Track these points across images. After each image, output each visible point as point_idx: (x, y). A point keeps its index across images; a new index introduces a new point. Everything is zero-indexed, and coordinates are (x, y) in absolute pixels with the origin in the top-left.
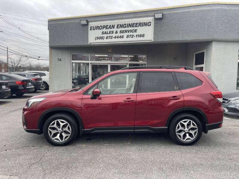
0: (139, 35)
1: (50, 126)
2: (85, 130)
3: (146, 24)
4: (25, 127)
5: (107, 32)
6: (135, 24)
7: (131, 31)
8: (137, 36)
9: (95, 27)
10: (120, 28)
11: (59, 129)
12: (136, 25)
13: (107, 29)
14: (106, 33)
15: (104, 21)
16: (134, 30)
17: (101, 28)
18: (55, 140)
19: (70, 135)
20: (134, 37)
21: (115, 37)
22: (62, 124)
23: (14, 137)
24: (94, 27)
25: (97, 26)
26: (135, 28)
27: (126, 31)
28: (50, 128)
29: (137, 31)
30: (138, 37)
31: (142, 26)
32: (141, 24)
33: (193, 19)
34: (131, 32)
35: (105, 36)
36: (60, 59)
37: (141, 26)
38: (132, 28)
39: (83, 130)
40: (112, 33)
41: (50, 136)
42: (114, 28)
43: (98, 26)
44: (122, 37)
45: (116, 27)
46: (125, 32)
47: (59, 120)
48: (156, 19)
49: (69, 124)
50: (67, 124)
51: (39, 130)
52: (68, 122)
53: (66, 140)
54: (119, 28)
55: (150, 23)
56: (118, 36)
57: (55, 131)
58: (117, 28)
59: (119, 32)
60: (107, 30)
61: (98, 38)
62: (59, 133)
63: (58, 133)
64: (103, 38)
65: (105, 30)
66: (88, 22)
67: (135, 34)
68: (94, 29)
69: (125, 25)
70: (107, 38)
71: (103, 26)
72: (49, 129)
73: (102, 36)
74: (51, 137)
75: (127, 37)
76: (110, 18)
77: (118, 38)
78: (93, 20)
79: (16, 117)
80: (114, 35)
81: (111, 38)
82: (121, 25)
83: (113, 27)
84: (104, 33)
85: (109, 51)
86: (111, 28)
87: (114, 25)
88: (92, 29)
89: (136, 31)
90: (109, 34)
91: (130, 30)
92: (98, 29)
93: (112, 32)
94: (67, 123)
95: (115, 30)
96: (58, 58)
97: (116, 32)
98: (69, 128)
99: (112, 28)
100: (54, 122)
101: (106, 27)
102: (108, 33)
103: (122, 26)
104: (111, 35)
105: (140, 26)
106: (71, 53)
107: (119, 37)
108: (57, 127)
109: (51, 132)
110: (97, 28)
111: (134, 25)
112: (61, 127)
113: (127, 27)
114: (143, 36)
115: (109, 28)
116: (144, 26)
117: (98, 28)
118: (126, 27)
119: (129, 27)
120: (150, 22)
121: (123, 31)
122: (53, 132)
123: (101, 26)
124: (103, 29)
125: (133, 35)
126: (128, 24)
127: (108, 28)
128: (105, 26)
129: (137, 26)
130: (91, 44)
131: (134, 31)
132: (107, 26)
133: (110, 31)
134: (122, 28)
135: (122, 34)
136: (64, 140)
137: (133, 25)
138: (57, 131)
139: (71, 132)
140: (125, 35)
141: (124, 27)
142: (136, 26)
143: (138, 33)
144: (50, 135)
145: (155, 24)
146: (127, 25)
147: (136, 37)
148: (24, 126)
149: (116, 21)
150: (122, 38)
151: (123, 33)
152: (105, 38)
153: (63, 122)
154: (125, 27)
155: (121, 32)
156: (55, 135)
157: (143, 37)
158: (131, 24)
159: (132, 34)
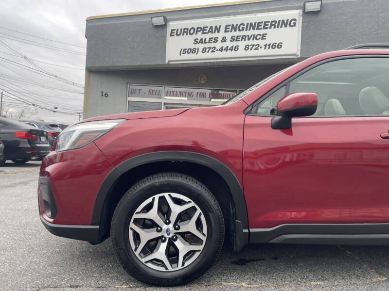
0: (270, 44)
1: (135, 216)
2: (252, 230)
3: (285, 24)
4: (47, 217)
5: (205, 39)
6: (263, 24)
7: (255, 37)
8: (267, 47)
9: (181, 29)
10: (231, 31)
11: (165, 227)
12: (265, 25)
13: (206, 33)
14: (201, 41)
15: (200, 18)
16: (260, 35)
17: (192, 31)
18: (150, 265)
19: (201, 248)
20: (260, 49)
21: (221, 50)
22: (176, 209)
23: (7, 250)
24: (178, 30)
25: (184, 29)
26: (262, 32)
27: (244, 38)
28: (137, 221)
29: (267, 37)
30: (269, 48)
31: (278, 27)
32: (276, 23)
33: (382, 15)
34: (253, 39)
35: (201, 46)
36: (105, 94)
37: (275, 28)
38: (256, 32)
39: (246, 231)
40: (214, 42)
41: (136, 250)
42: (219, 32)
43: (187, 29)
44: (236, 48)
45: (223, 29)
46: (242, 38)
47: (166, 195)
48: (306, 14)
49: (199, 211)
50: (193, 209)
51: (98, 227)
52: (195, 202)
53: (186, 264)
54: (228, 31)
55: (293, 22)
56: (227, 47)
57: (153, 234)
58: (226, 31)
59: (228, 39)
60: (204, 36)
61: (185, 51)
62: (164, 241)
63: (160, 239)
64: (197, 51)
65: (200, 36)
66: (166, 20)
67: (262, 43)
68: (179, 33)
69: (242, 26)
70: (204, 50)
71: (198, 28)
72: (132, 225)
73: (193, 46)
74: (137, 253)
75: (245, 49)
76: (210, 14)
77: (227, 50)
78: (176, 17)
79: (14, 199)
80: (219, 45)
81: (212, 52)
82: (233, 25)
83: (218, 29)
84: (199, 41)
85: (202, 82)
86: (212, 33)
87: (220, 26)
88: (175, 34)
89: (264, 37)
90: (209, 42)
91: (252, 35)
92: (187, 34)
93: (215, 39)
94: (193, 204)
95: (220, 35)
96: (102, 92)
97: (224, 40)
98: (199, 224)
99: (215, 32)
100: (149, 200)
101: (203, 30)
102: (207, 40)
103: (235, 28)
104: (212, 45)
105: (273, 27)
106: (128, 83)
107: (230, 49)
108: (159, 220)
109: (137, 237)
110: (184, 32)
111: (261, 25)
112: (173, 218)
113: (246, 30)
114: (279, 46)
115: (209, 32)
116: (281, 27)
117: (186, 31)
118: (243, 30)
119: (250, 30)
120: (295, 20)
121: (237, 36)
122: (146, 236)
123: (193, 28)
124: (196, 34)
125: (259, 45)
126: (248, 24)
127: (207, 31)
128: (201, 28)
129: (267, 28)
130: (171, 63)
131: (261, 37)
132: (204, 27)
133: (210, 39)
134: (235, 31)
135: (235, 44)
136: (180, 267)
137: (258, 25)
138: (160, 234)
139: (204, 239)
140: (242, 44)
141: (239, 30)
142: (264, 28)
143: (269, 40)
144: (133, 247)
145: (305, 22)
146: (245, 26)
147: (265, 48)
148: (42, 213)
149: (224, 18)
150: (235, 50)
151: (237, 40)
152: (201, 50)
153: (178, 202)
154: (241, 29)
155: (233, 39)
156: (151, 246)
157: (278, 48)
158: (255, 23)
159: (255, 42)
